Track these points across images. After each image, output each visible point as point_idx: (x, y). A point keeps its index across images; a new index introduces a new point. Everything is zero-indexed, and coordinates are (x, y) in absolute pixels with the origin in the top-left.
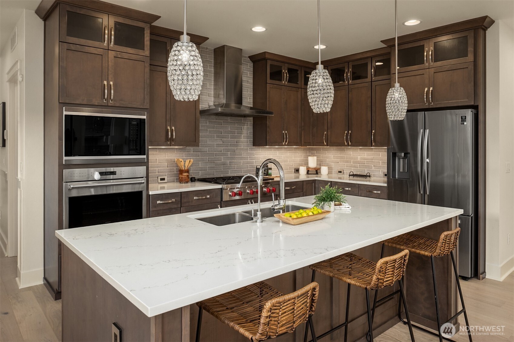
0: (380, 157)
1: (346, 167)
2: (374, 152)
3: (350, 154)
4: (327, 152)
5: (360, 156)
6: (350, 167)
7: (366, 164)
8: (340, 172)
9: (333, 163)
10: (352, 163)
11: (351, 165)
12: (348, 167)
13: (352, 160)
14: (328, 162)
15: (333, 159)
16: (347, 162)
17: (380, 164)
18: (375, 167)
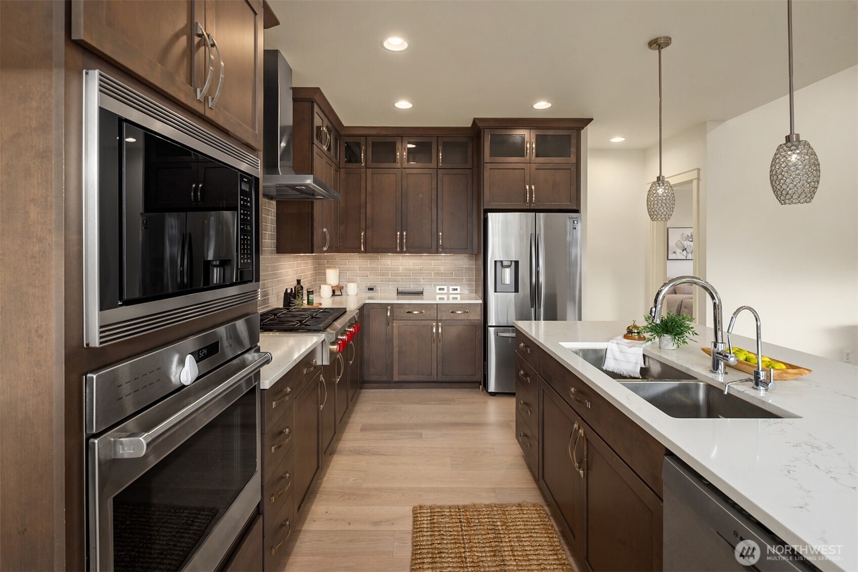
0: (432, 266)
1: (381, 281)
2: (423, 260)
3: (387, 264)
4: (347, 261)
5: (402, 265)
6: (387, 281)
7: (411, 277)
8: (371, 289)
9: (358, 277)
10: (390, 275)
11: (389, 278)
12: (383, 281)
13: (390, 272)
14: (349, 276)
15: (358, 272)
16: (383, 275)
17: (431, 276)
18: (425, 280)
